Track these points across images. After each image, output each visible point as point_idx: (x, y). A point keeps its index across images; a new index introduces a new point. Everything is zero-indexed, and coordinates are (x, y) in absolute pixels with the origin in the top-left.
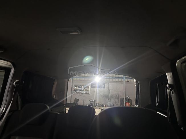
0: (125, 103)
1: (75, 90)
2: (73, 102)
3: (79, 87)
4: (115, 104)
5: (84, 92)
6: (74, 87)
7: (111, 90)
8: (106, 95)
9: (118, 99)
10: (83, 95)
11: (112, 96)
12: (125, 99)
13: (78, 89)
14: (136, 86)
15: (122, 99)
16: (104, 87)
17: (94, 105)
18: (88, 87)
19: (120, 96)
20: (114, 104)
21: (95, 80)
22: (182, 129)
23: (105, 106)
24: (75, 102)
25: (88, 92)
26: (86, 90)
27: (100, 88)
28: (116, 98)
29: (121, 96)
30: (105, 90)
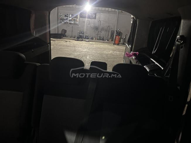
0: (115, 36)
1: (61, 19)
2: (60, 32)
3: (66, 16)
4: (105, 36)
5: (72, 23)
6: (60, 15)
7: (102, 22)
8: (96, 27)
9: (109, 32)
10: (71, 26)
11: (103, 28)
12: (115, 32)
13: (65, 18)
14: (132, 22)
15: (113, 32)
16: (95, 18)
17: (83, 38)
18: (76, 17)
19: (111, 29)
20: (103, 37)
21: (85, 8)
22: (179, 87)
23: (94, 38)
24: (63, 33)
25: (76, 23)
26: (74, 20)
27: (91, 18)
28: (106, 31)
29: (113, 29)
30: (96, 21)
